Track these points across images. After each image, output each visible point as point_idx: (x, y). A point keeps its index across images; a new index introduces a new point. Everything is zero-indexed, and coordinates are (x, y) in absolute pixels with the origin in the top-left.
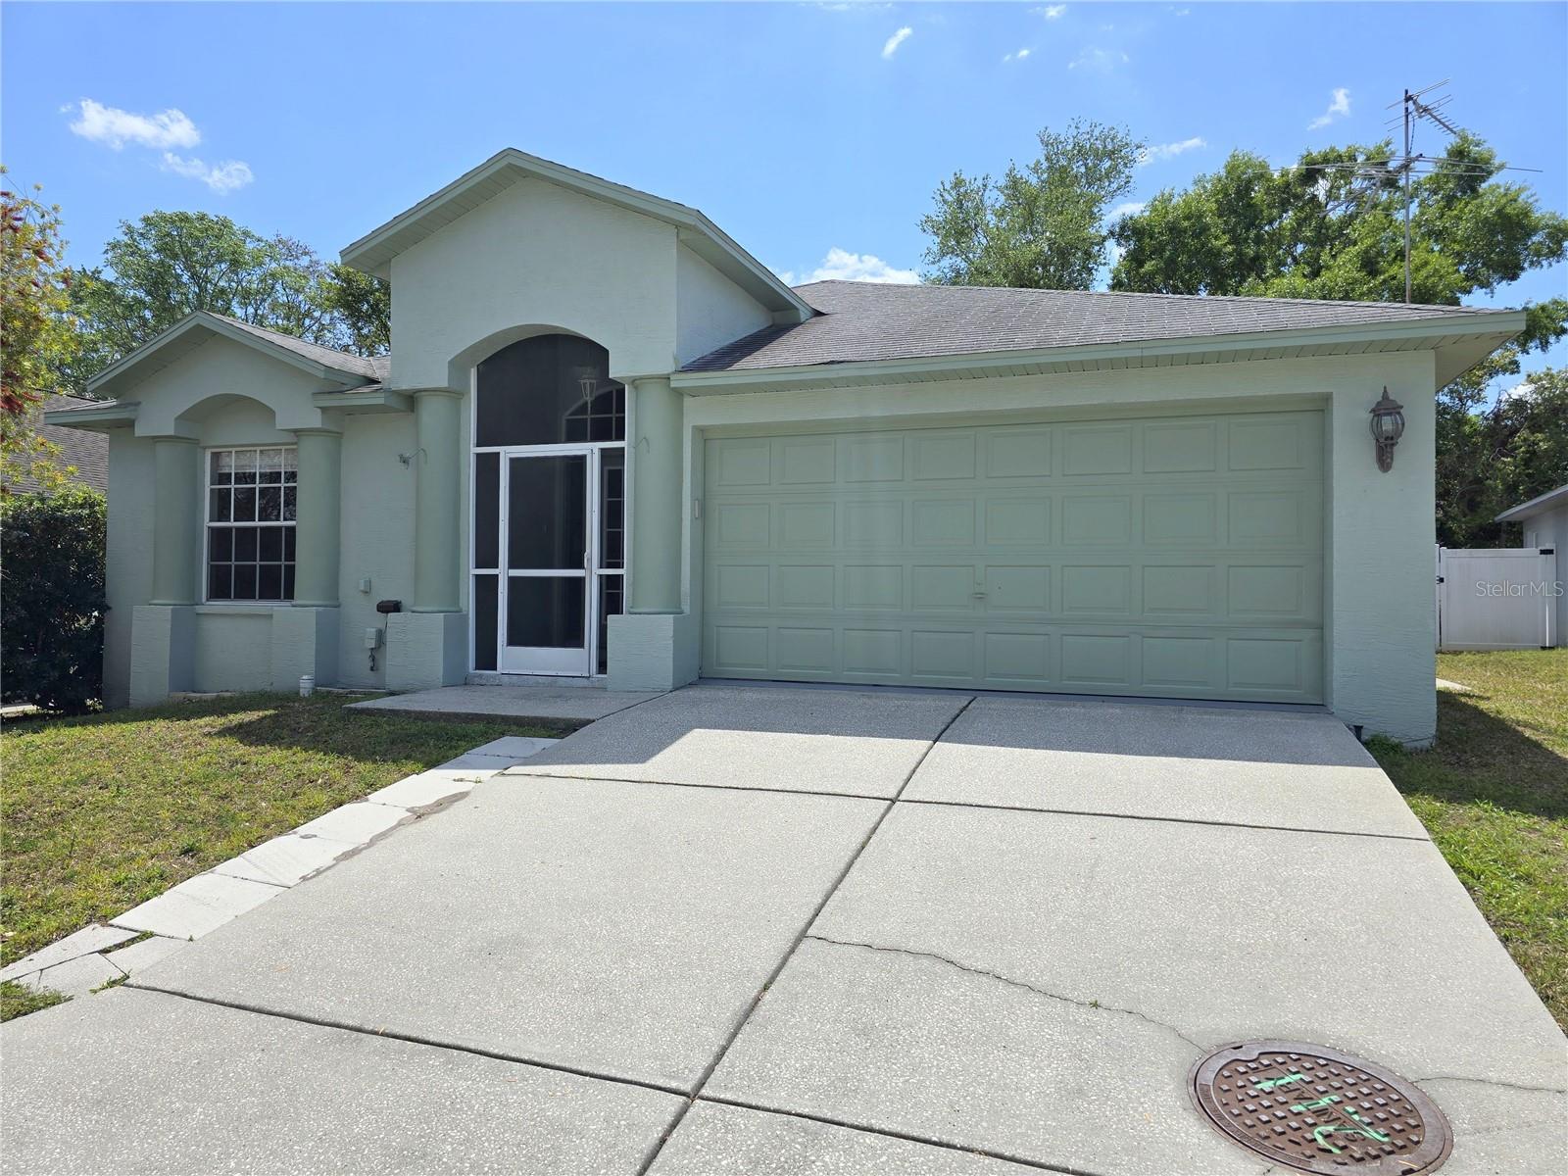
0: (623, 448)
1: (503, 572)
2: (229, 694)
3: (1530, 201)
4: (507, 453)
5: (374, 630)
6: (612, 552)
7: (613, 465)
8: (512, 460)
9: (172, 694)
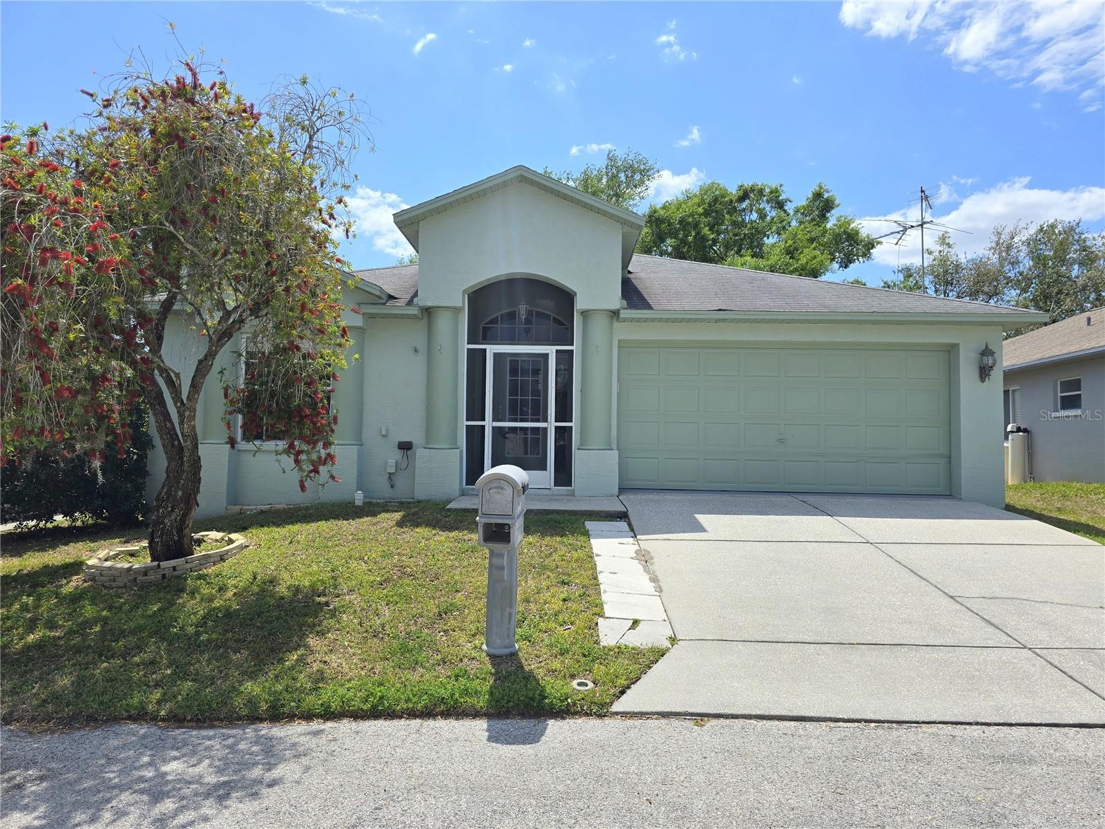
0: (573, 350)
1: (489, 423)
2: (292, 506)
3: (859, 227)
4: (491, 349)
5: (394, 461)
6: (564, 412)
7: (565, 360)
8: (495, 354)
9: (229, 507)
